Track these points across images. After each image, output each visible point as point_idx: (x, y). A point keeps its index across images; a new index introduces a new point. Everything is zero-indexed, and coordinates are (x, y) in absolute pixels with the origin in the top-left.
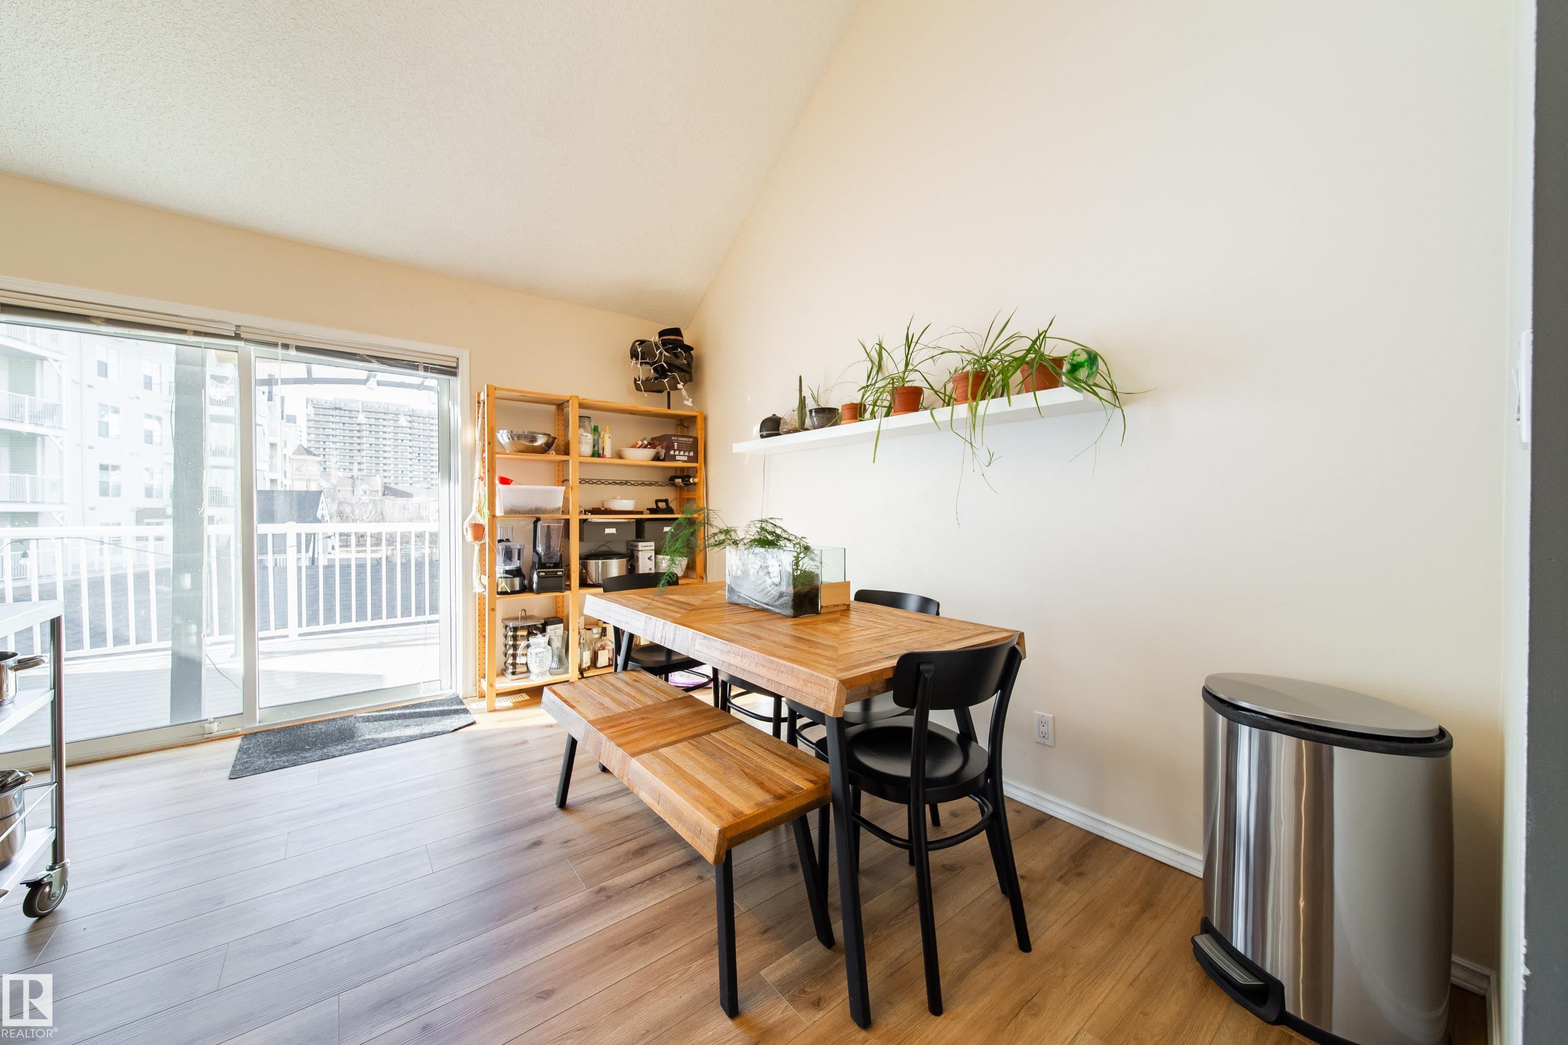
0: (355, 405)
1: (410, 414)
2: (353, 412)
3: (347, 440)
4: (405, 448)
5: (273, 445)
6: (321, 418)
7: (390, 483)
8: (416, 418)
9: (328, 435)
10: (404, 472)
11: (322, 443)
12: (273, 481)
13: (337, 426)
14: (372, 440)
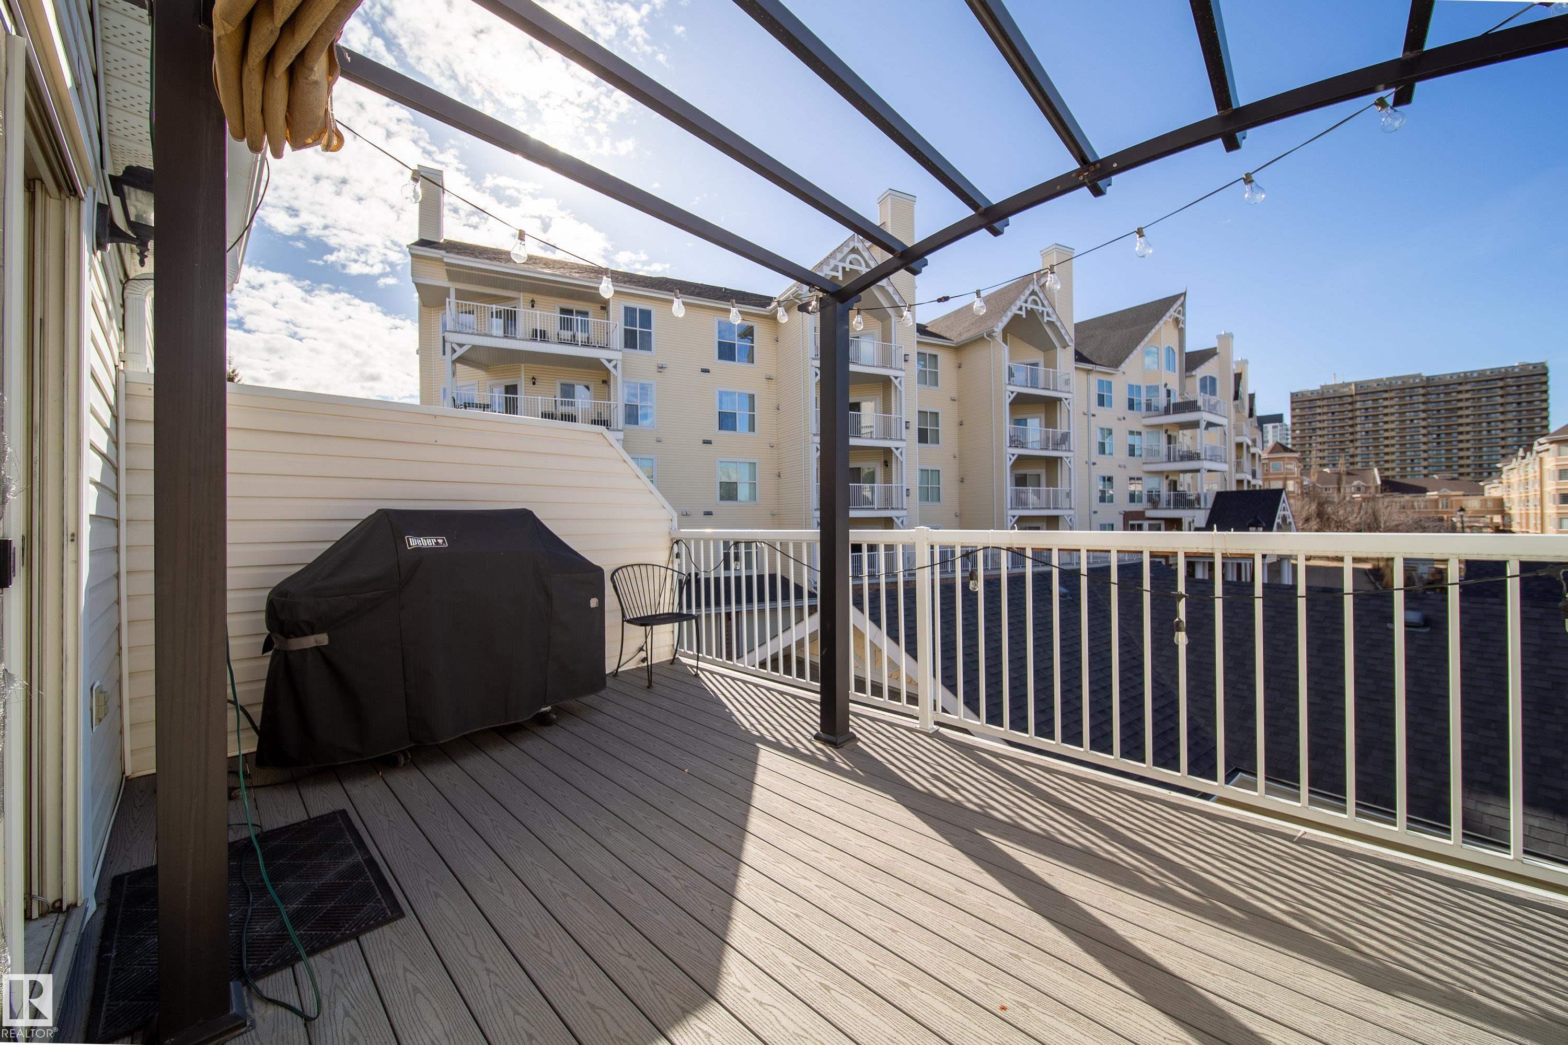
0: (1346, 390)
1: (1421, 385)
2: (1344, 398)
3: (1338, 431)
4: (1416, 429)
5: (1239, 446)
6: (1307, 412)
7: (1394, 477)
8: (1433, 388)
9: (1314, 429)
10: (1416, 461)
11: (1307, 438)
12: (1240, 482)
13: (1325, 417)
14: (1369, 426)
